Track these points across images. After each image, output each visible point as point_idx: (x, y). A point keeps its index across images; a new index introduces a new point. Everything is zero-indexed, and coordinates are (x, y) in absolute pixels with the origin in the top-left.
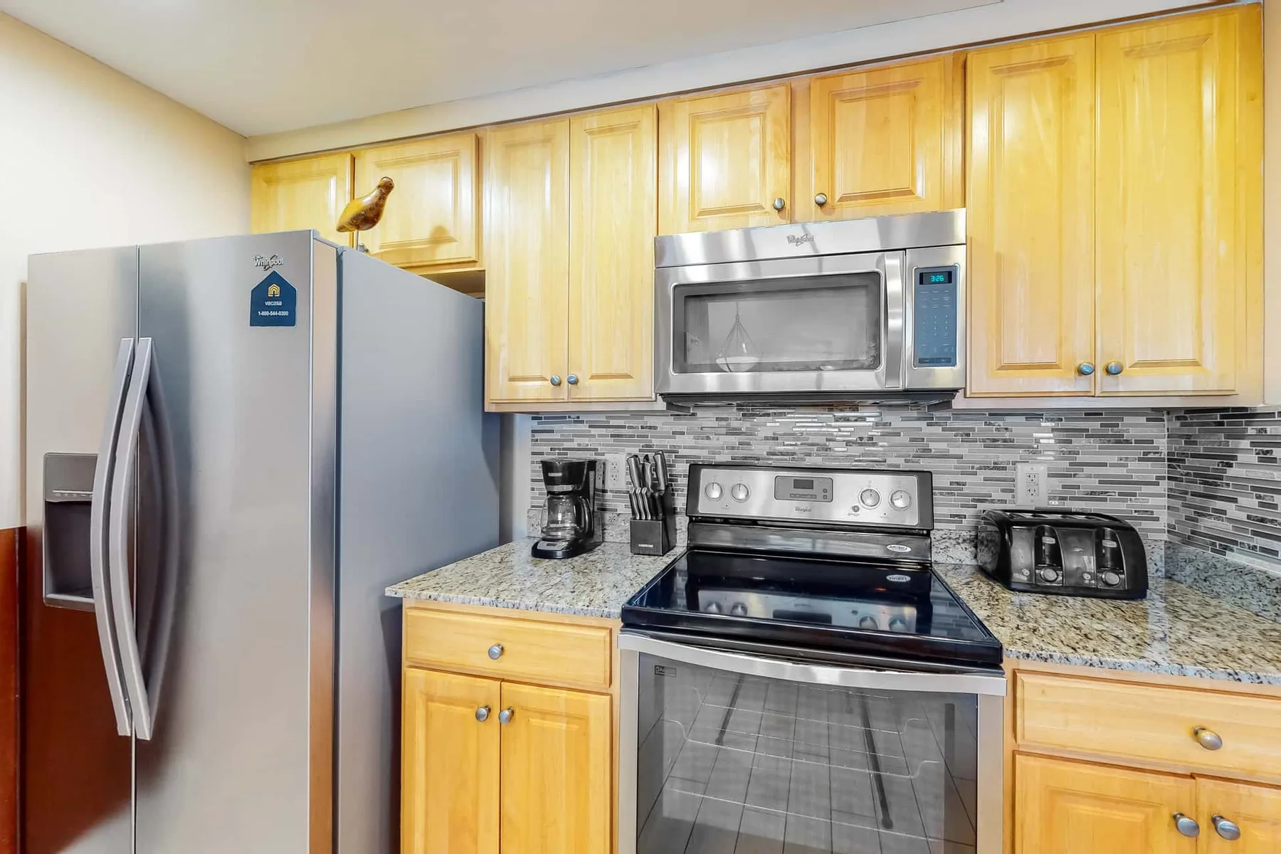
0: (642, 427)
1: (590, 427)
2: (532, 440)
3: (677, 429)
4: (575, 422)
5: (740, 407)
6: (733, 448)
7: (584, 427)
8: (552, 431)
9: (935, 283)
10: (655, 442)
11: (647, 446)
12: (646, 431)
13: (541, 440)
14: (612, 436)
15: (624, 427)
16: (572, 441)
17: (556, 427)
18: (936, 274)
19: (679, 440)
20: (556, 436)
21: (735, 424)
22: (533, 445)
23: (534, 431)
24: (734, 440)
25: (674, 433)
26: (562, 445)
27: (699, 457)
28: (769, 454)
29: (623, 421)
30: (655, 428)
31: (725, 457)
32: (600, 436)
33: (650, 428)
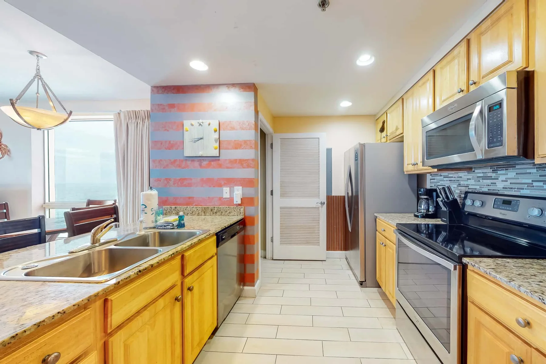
0: (458, 177)
1: (444, 177)
2: (430, 182)
3: (468, 177)
4: (440, 176)
5: (491, 167)
6: (488, 185)
7: (442, 177)
8: (434, 179)
9: (496, 109)
10: (462, 183)
11: (459, 184)
12: (459, 179)
13: (432, 182)
14: (450, 180)
15: (452, 177)
16: (439, 182)
17: (435, 178)
18: (495, 105)
19: (469, 182)
20: (435, 181)
21: (489, 175)
22: (430, 184)
23: (431, 179)
24: (489, 182)
25: (467, 179)
26: (437, 184)
27: (476, 189)
28: (503, 188)
29: (452, 175)
30: (462, 177)
31: (485, 190)
32: (446, 180)
33: (460, 177)
